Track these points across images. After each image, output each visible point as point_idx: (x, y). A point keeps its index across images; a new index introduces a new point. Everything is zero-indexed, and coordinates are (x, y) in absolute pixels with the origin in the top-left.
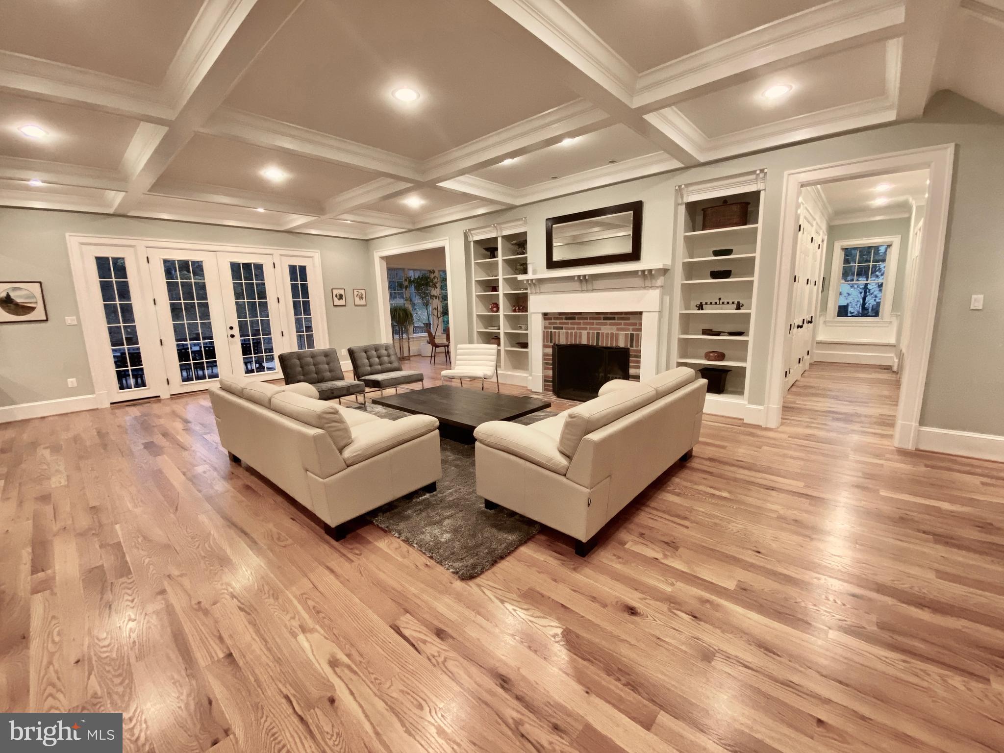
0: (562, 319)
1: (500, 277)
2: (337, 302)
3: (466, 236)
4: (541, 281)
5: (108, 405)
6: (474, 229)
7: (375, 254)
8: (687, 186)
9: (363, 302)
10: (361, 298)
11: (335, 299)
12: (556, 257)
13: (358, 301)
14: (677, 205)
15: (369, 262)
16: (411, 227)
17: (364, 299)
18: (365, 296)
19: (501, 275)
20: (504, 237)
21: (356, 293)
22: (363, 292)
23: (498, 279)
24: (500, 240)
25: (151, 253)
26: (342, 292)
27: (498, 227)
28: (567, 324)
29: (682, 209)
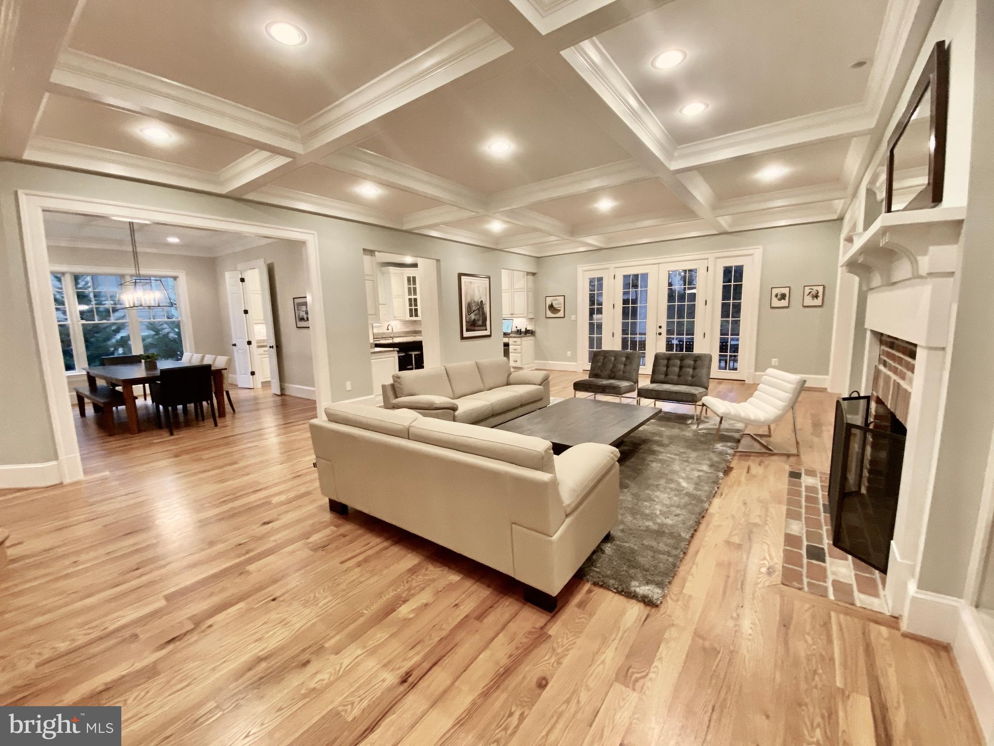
2: (776, 303)
9: (818, 302)
10: (816, 297)
11: (774, 299)
13: (809, 301)
17: (820, 299)
18: (822, 296)
21: (807, 290)
22: (820, 289)
25: (617, 271)
26: (786, 291)
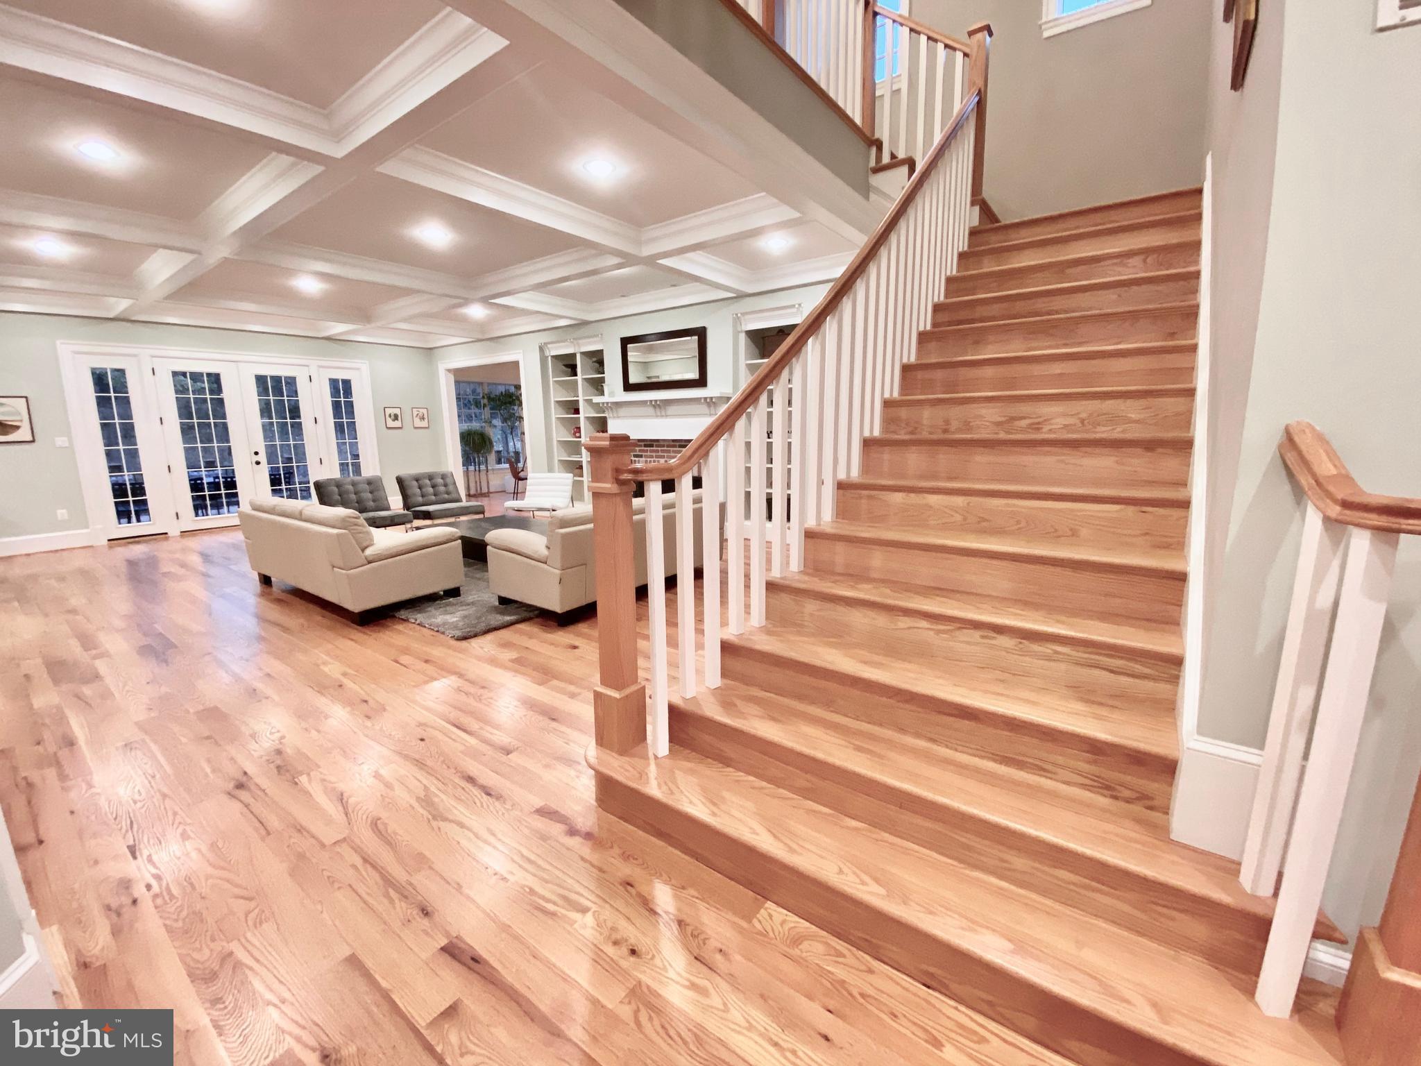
0: (640, 446)
1: (581, 399)
2: (391, 423)
3: (541, 349)
4: (618, 405)
5: (106, 542)
6: (549, 343)
7: (439, 365)
8: (743, 314)
9: (425, 424)
10: (423, 418)
11: (389, 419)
12: (633, 379)
13: (418, 423)
14: (736, 334)
15: (433, 376)
16: (480, 337)
17: (426, 420)
18: (427, 419)
19: (582, 395)
20: (583, 353)
21: (415, 413)
22: (425, 411)
23: (578, 401)
24: (578, 357)
25: (157, 363)
26: (397, 411)
27: (575, 342)
28: (647, 451)
29: (742, 337)
